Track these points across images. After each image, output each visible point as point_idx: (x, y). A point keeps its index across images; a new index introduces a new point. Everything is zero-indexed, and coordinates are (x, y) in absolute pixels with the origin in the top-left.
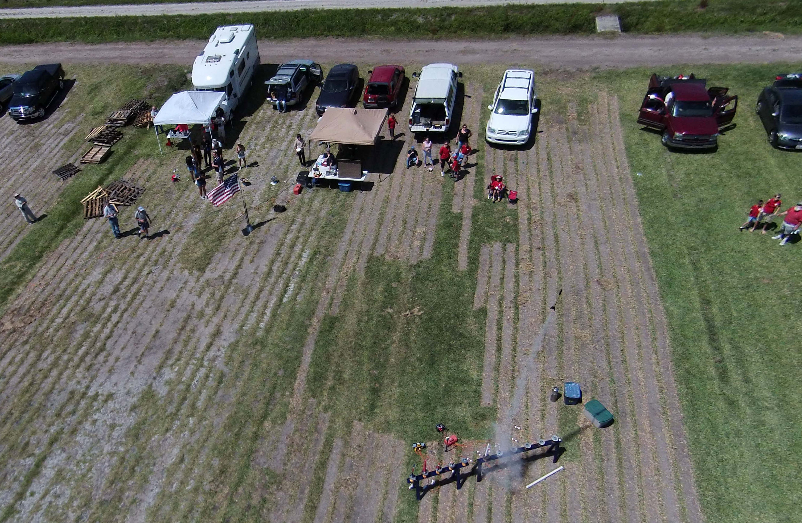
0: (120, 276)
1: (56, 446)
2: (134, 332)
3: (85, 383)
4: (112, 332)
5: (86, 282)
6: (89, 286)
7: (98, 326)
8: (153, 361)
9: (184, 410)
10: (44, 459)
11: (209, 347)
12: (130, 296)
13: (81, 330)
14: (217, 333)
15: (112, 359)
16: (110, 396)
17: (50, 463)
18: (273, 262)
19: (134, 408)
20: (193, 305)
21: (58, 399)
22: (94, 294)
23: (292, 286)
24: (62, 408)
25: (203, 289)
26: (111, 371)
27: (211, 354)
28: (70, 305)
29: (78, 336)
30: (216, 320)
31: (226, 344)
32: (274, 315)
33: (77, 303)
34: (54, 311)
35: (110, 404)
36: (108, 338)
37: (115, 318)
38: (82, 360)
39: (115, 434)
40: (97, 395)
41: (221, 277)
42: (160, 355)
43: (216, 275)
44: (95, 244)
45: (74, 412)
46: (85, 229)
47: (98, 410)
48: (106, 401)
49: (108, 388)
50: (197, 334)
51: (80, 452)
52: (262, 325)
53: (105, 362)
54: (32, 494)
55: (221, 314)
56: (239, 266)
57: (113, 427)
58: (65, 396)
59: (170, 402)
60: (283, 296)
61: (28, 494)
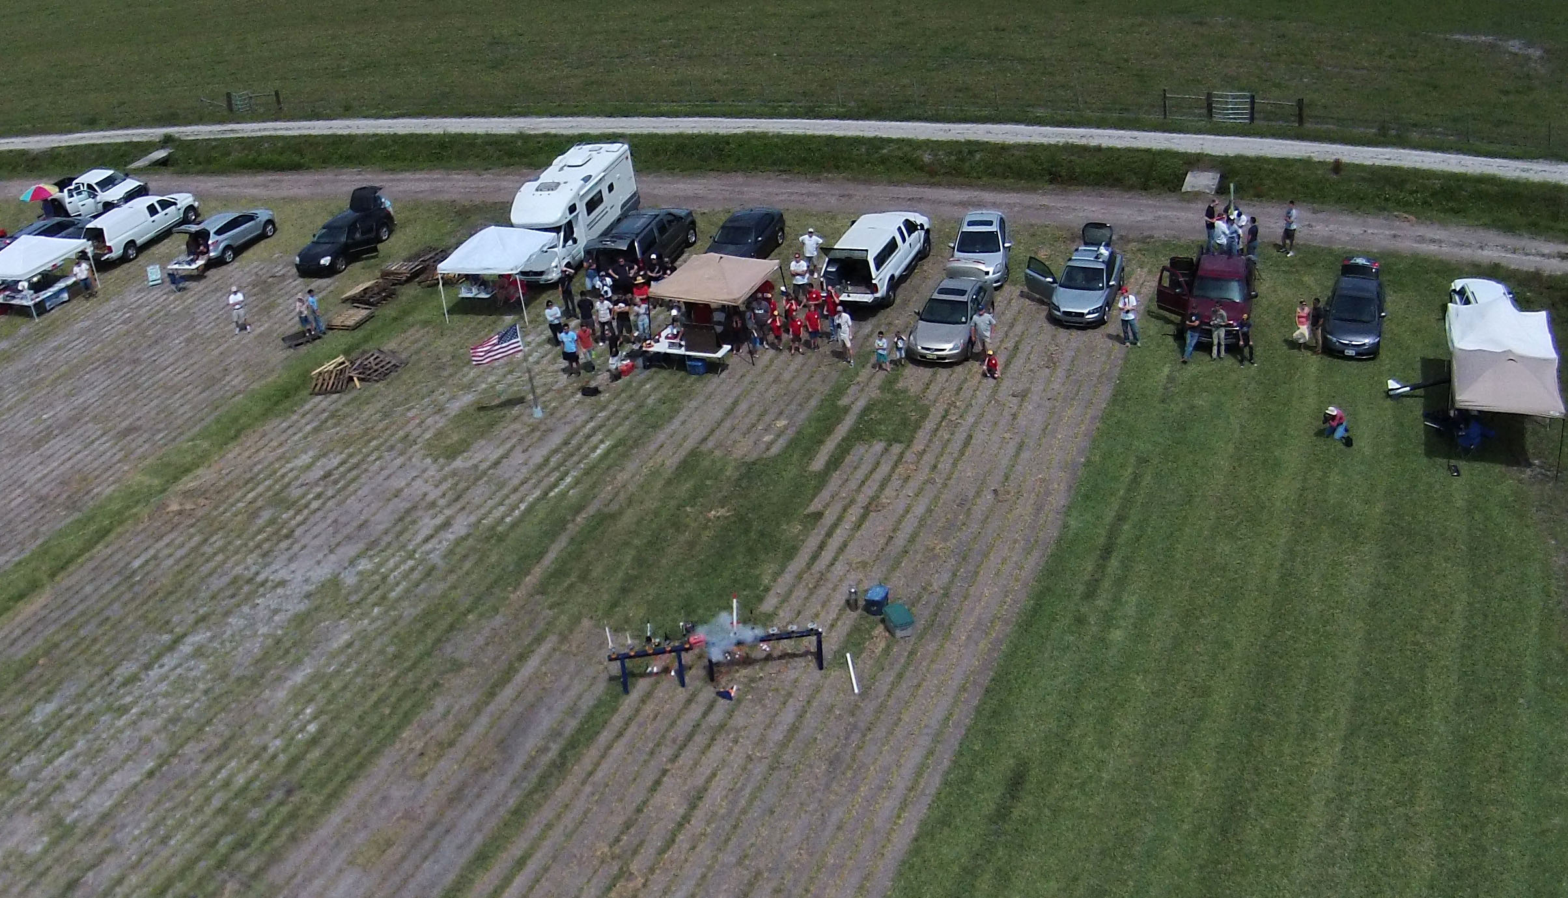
0: (336, 462)
1: (201, 625)
2: (335, 521)
3: (254, 569)
4: (306, 519)
5: (289, 466)
6: (291, 470)
7: (291, 512)
8: (351, 550)
9: (373, 598)
10: (185, 635)
11: (427, 540)
12: (342, 482)
13: (266, 515)
14: (446, 525)
15: (296, 547)
16: (282, 583)
17: (191, 639)
18: (556, 451)
19: (308, 596)
20: (425, 495)
21: (216, 583)
22: (297, 478)
23: (568, 480)
24: (221, 590)
25: (445, 479)
26: (291, 560)
27: (429, 546)
28: (260, 489)
29: (260, 522)
30: (448, 512)
31: (451, 537)
32: (530, 509)
33: (269, 488)
34: (239, 494)
35: (279, 591)
36: (299, 525)
37: (315, 505)
38: (258, 546)
39: (276, 618)
40: (266, 581)
41: (476, 466)
42: (361, 546)
43: (470, 463)
44: (314, 424)
45: (233, 596)
46: (307, 407)
47: (263, 595)
48: (275, 587)
49: (283, 574)
50: (416, 527)
51: (229, 632)
52: (508, 520)
53: (287, 550)
54: (162, 666)
55: (458, 505)
56: (506, 456)
57: (276, 612)
58: (226, 580)
59: (356, 592)
60: (552, 488)
61: (156, 666)
